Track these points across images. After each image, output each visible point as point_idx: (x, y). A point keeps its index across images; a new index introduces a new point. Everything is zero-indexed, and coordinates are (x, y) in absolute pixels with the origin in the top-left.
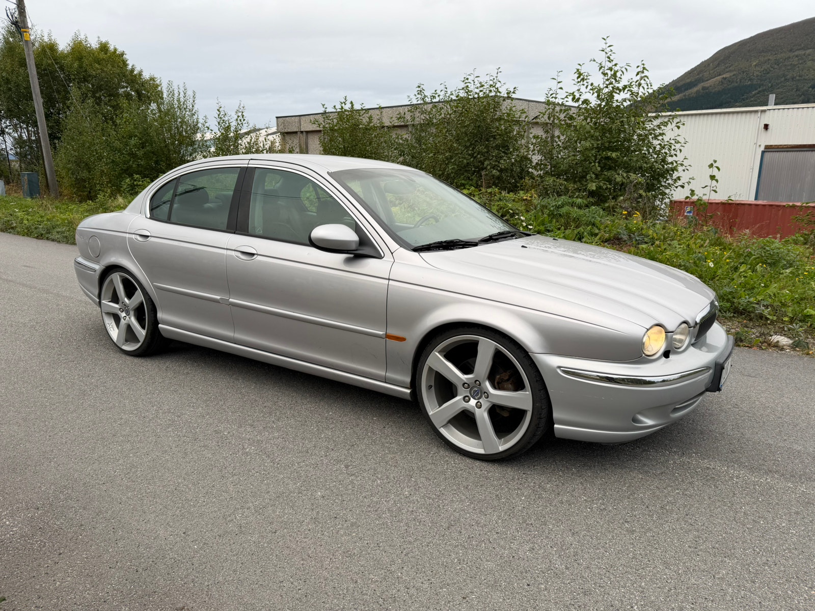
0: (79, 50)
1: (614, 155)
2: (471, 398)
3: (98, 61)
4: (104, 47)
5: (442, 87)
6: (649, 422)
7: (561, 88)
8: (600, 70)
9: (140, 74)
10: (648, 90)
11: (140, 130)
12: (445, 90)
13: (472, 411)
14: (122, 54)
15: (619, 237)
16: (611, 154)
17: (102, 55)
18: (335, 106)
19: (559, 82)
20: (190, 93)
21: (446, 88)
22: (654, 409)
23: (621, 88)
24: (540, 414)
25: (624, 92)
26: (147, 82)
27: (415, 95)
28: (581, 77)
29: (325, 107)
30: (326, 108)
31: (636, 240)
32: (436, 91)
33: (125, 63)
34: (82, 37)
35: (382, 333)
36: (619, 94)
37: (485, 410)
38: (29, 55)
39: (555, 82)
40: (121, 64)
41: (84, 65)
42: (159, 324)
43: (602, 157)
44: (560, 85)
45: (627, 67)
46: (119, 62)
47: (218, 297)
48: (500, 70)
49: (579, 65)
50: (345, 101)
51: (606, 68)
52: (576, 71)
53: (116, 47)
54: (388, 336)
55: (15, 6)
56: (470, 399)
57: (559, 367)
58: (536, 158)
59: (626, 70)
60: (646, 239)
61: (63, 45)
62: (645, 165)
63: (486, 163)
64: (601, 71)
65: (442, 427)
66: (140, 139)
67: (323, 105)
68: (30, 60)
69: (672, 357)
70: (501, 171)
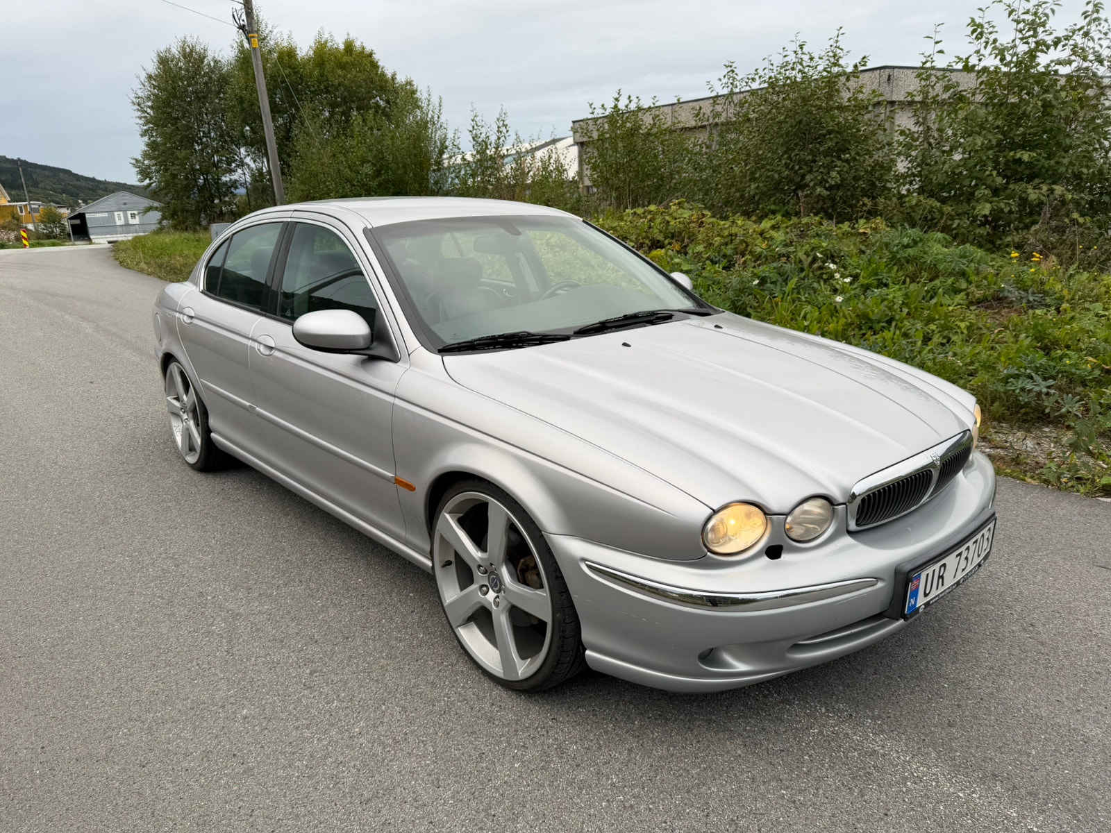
0: (322, 54)
1: (1026, 156)
2: (490, 590)
3: (342, 66)
4: (349, 46)
5: (766, 64)
6: (741, 667)
7: (941, 52)
8: (1009, 16)
9: (393, 78)
10: (1101, 42)
11: (374, 152)
12: (771, 67)
13: (489, 608)
14: (370, 55)
15: (1001, 296)
16: (1022, 154)
17: (346, 59)
18: (603, 106)
19: (937, 43)
20: (435, 100)
21: (772, 65)
22: (750, 647)
23: (1050, 42)
24: (563, 631)
25: (1055, 49)
26: (403, 87)
27: (720, 80)
28: (978, 30)
29: (593, 106)
30: (594, 109)
31: (1029, 301)
32: (756, 70)
33: (375, 65)
34: (326, 36)
35: (391, 475)
36: (1046, 53)
37: (503, 609)
38: (257, 65)
39: (932, 41)
40: (368, 67)
41: (326, 73)
42: (211, 432)
43: (1008, 161)
44: (939, 47)
45: (1055, 7)
46: (366, 65)
47: (248, 404)
48: (841, 31)
49: (980, 9)
50: (617, 96)
51: (1022, 11)
52: (970, 21)
53: (365, 45)
54: (398, 481)
55: (242, 6)
56: (487, 592)
57: (584, 560)
58: (902, 166)
59: (1053, 11)
60: (1048, 300)
61: (304, 49)
62: (1085, 170)
63: (808, 177)
64: (1012, 17)
65: (459, 626)
66: (375, 165)
67: (591, 105)
68: (258, 73)
69: (785, 557)
70: (830, 188)
